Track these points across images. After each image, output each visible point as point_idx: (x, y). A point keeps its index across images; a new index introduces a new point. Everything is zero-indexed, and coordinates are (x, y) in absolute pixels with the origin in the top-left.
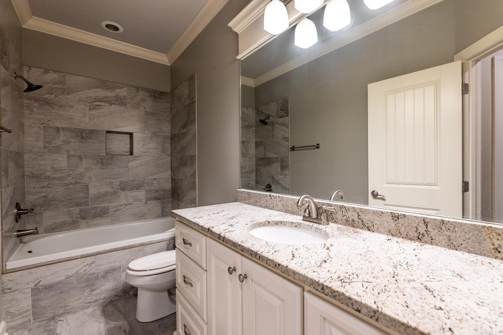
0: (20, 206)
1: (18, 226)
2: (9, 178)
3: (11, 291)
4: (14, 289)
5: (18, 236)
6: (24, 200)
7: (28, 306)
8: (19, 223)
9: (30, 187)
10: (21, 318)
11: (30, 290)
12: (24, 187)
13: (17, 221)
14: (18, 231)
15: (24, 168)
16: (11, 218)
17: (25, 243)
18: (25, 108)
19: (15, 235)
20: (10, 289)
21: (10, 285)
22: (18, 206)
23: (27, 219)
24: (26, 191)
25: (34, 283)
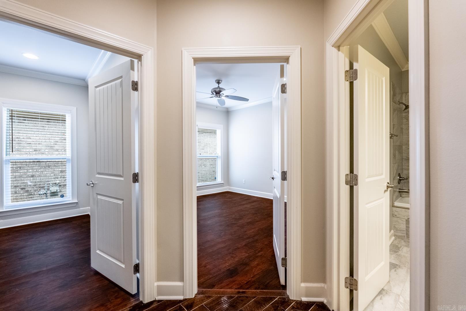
0: (400, 175)
1: (399, 186)
2: (396, 159)
3: (396, 217)
4: (398, 216)
5: (400, 192)
6: (403, 173)
7: (404, 228)
8: (400, 184)
9: (406, 166)
10: (400, 233)
11: (405, 220)
12: (402, 165)
13: (399, 184)
14: (399, 189)
15: (403, 154)
16: (396, 181)
17: (403, 197)
18: (404, 119)
19: (398, 191)
20: (396, 215)
21: (396, 213)
22: (399, 175)
23: (404, 184)
24: (404, 167)
25: (407, 217)
